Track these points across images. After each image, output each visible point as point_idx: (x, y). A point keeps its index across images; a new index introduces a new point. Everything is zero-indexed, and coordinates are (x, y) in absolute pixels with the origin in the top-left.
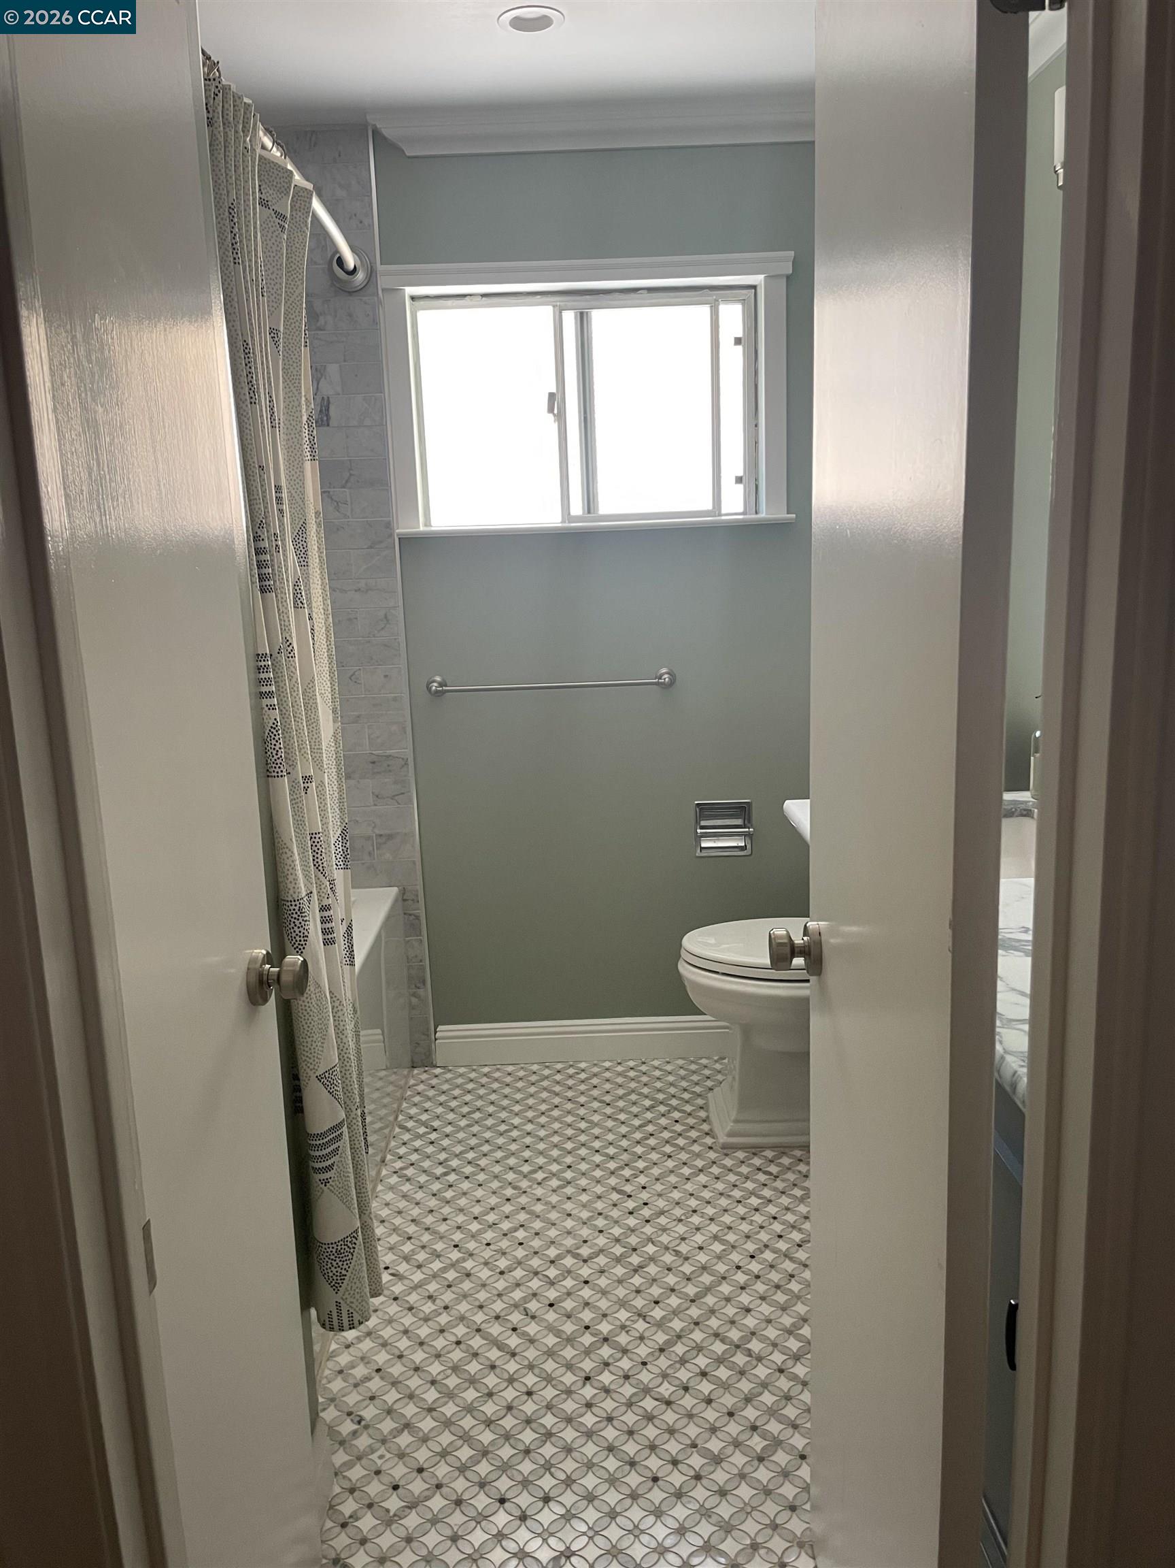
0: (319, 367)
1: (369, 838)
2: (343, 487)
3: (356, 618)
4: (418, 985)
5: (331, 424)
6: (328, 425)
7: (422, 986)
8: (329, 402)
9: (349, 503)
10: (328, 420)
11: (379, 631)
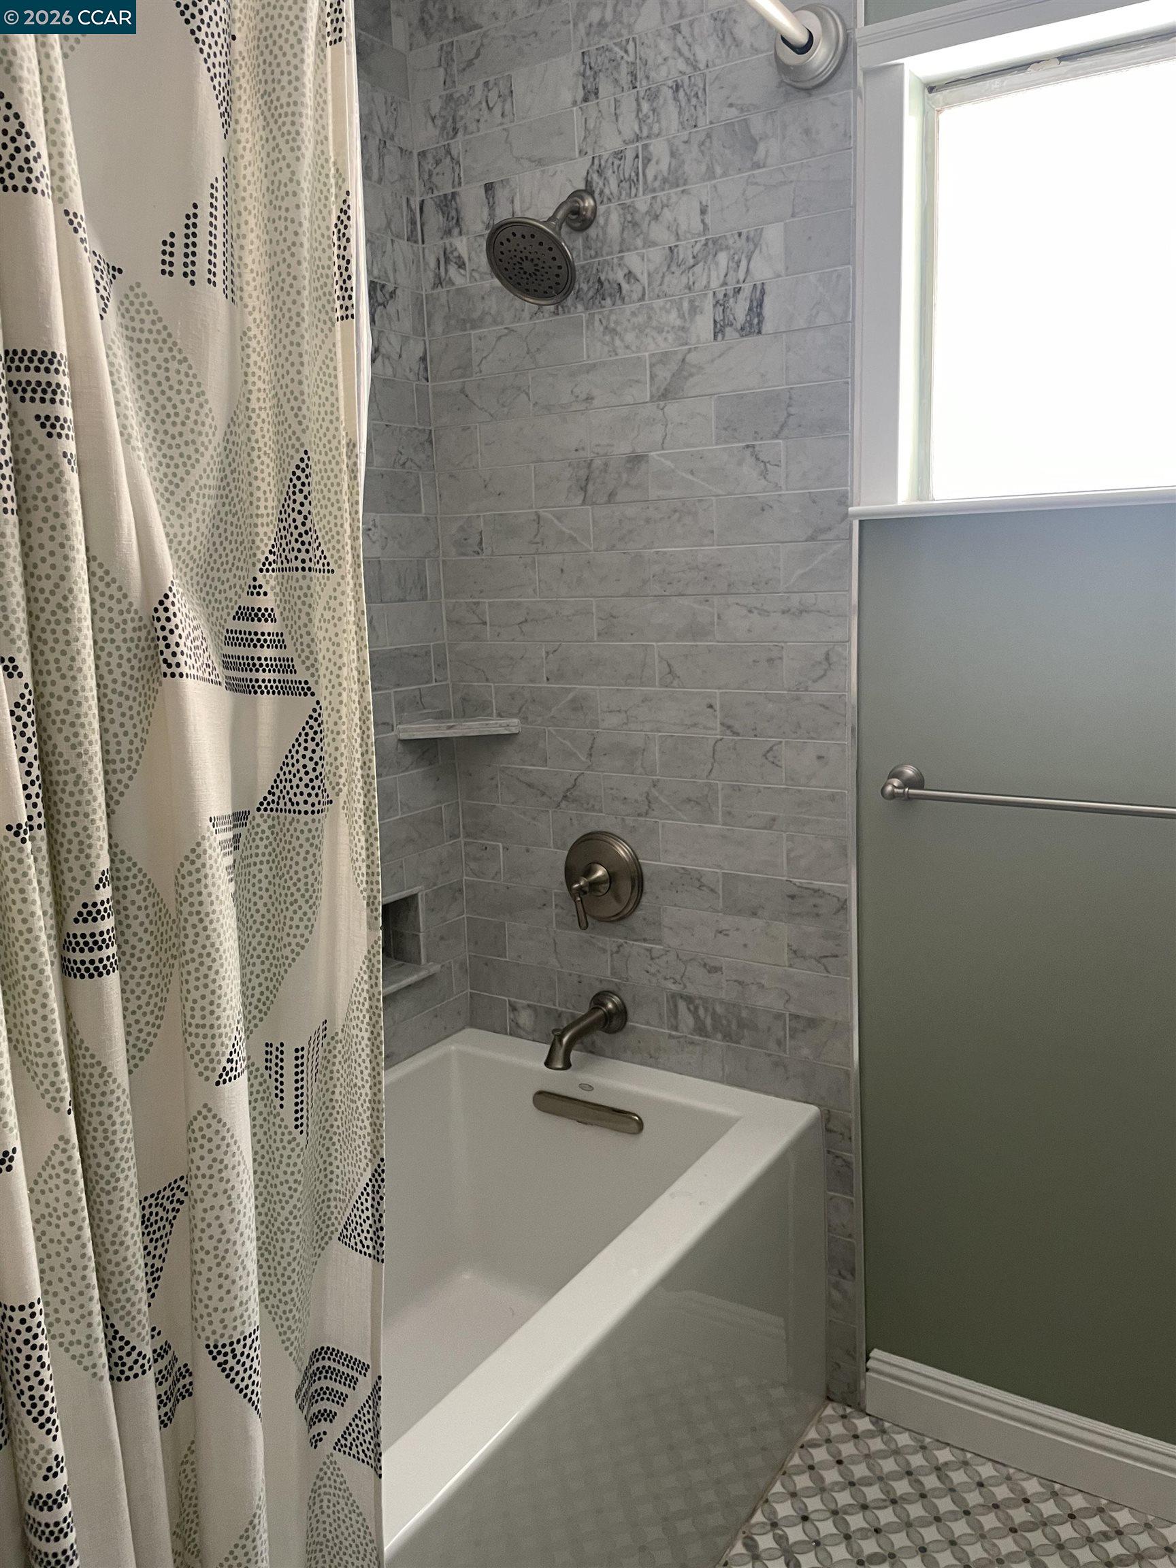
0: (752, 235)
1: (779, 1016)
2: (776, 436)
3: (781, 658)
4: (843, 1272)
5: (763, 331)
6: (760, 332)
7: (849, 1276)
8: (763, 293)
9: (783, 464)
10: (760, 323)
11: (814, 681)
